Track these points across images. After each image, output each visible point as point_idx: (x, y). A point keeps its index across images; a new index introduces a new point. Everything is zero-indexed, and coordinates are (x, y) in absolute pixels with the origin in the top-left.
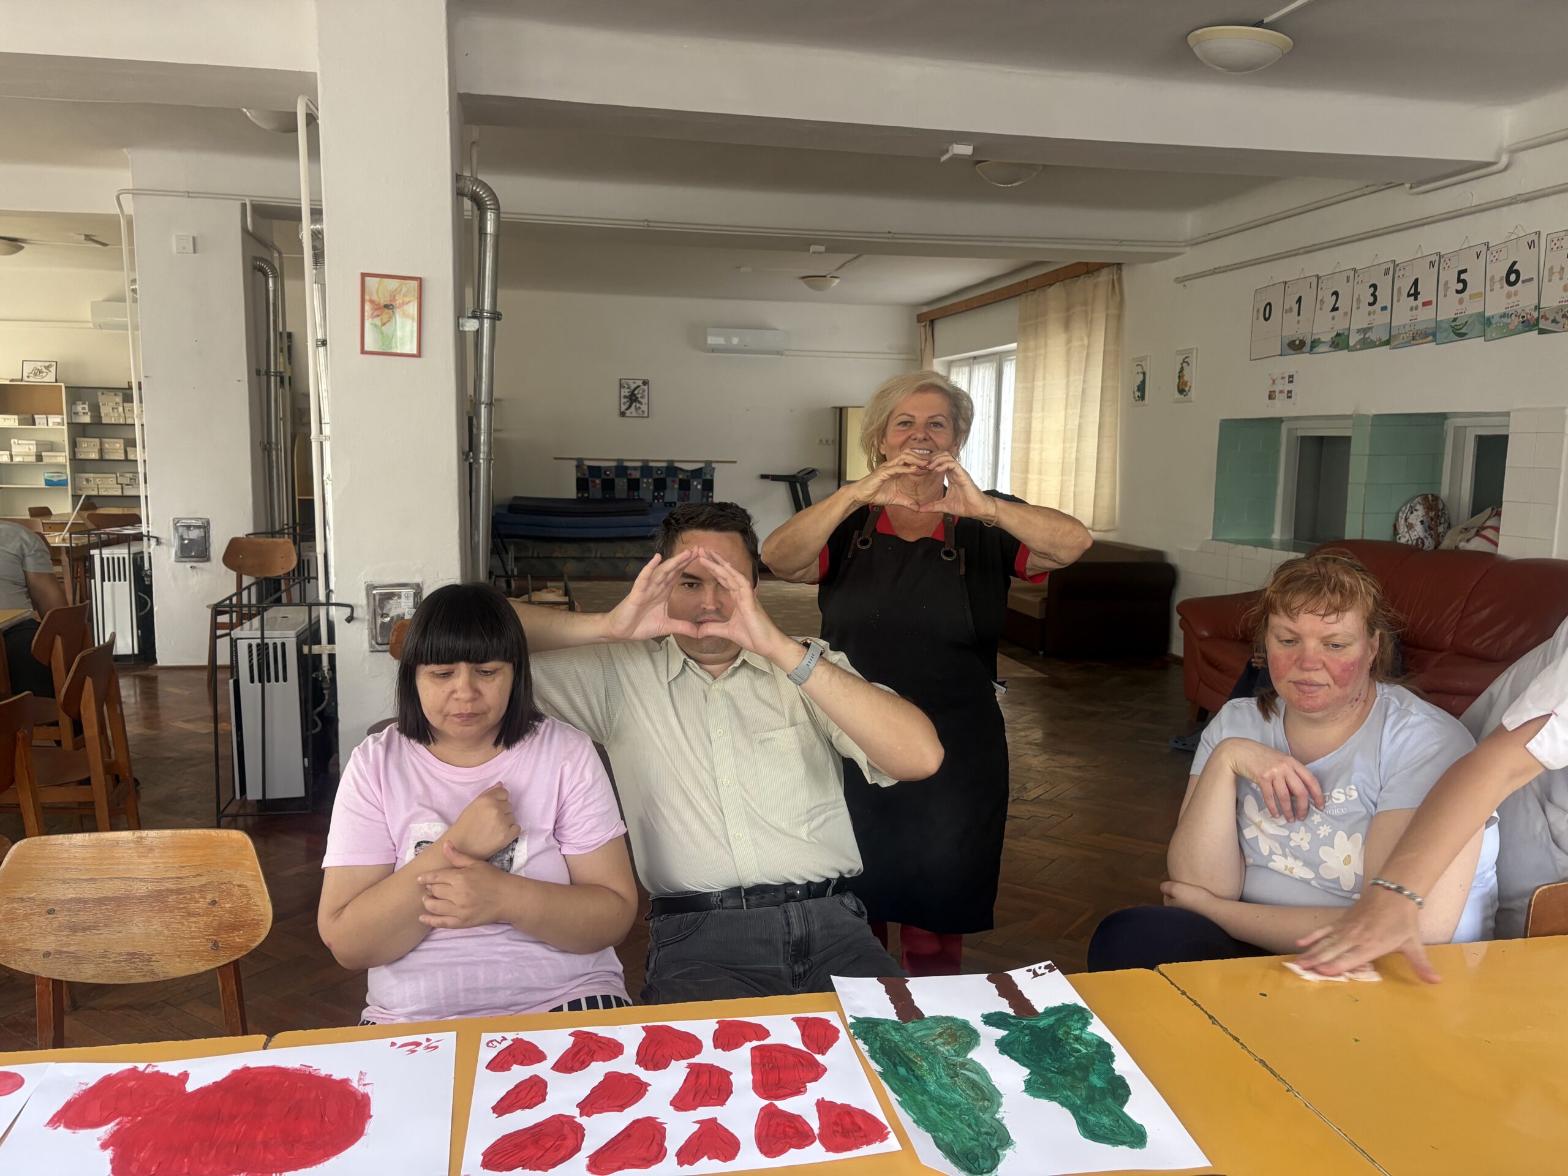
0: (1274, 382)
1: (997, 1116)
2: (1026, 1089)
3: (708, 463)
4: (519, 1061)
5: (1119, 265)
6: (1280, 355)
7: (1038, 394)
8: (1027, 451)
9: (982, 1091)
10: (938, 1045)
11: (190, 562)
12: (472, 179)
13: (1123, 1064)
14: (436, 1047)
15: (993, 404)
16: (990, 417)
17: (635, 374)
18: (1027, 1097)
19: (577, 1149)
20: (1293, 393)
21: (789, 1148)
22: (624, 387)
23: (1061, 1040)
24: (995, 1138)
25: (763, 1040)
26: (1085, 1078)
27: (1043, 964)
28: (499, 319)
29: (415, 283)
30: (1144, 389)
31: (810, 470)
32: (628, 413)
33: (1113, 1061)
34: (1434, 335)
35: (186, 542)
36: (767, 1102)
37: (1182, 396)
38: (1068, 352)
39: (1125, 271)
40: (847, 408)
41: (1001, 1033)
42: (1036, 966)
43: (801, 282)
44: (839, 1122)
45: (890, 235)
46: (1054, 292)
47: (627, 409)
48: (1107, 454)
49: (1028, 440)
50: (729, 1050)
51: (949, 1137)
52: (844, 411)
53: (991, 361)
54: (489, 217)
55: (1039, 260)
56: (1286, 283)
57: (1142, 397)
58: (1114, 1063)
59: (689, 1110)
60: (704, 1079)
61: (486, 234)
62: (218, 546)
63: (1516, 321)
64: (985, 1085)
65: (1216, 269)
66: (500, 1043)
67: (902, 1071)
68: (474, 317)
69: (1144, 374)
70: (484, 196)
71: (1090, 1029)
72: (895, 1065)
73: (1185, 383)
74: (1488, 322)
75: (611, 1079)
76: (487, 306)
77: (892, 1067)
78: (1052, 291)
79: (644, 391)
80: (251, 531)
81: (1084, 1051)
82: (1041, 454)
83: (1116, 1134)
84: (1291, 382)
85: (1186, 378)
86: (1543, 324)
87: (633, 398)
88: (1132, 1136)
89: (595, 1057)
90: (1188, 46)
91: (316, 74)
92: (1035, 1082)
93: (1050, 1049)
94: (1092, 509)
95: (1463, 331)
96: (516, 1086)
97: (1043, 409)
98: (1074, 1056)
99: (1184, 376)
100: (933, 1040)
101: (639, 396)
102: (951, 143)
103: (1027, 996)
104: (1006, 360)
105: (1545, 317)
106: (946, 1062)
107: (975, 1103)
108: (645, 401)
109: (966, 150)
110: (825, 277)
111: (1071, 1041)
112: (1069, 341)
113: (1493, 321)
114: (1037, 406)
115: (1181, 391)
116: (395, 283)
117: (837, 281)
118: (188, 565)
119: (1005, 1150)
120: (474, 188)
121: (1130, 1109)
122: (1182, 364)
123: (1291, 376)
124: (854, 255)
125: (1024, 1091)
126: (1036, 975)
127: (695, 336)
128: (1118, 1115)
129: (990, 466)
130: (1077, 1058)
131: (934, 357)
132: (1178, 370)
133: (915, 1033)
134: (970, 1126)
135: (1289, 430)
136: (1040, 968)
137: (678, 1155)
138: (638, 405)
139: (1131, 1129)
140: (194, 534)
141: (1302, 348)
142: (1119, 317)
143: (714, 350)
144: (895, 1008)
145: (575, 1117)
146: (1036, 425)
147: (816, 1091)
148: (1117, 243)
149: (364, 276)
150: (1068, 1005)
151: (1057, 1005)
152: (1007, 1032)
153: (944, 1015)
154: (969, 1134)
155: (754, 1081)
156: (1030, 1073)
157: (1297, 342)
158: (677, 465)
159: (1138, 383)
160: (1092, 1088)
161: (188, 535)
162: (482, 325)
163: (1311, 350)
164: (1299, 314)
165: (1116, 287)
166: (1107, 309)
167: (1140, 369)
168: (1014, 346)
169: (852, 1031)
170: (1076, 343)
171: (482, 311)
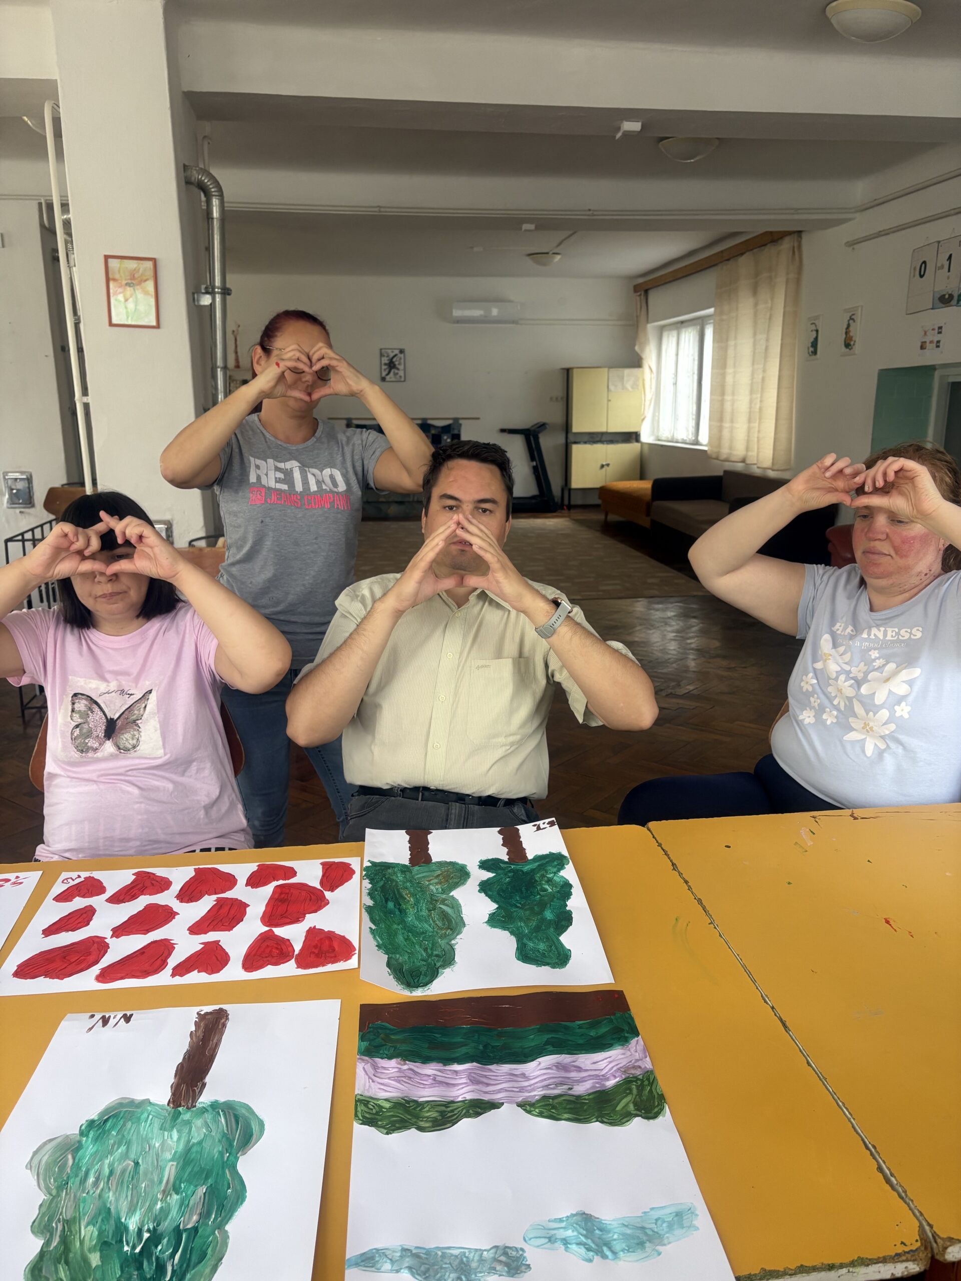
0: (925, 333)
1: (453, 942)
2: (488, 920)
3: (456, 420)
4: (82, 894)
5: (800, 233)
6: (932, 309)
7: (731, 352)
8: (722, 402)
9: (450, 921)
10: (431, 884)
11: (19, 508)
12: (197, 169)
13: (577, 903)
14: (21, 883)
15: (696, 363)
16: (694, 373)
17: (392, 344)
18: (488, 928)
19: (96, 962)
20: (941, 342)
21: (267, 965)
22: (384, 356)
23: (536, 881)
24: (442, 959)
25: (288, 879)
26: (541, 912)
27: (547, 821)
28: (229, 294)
29: (150, 264)
30: (816, 344)
31: (542, 423)
32: (388, 378)
33: (569, 898)
35: (14, 491)
36: (267, 929)
37: (848, 350)
38: (755, 315)
39: (805, 238)
40: (572, 368)
41: (487, 875)
42: (540, 823)
43: (527, 258)
44: (319, 945)
45: (591, 212)
46: (745, 263)
47: (387, 375)
48: (785, 404)
49: (723, 393)
50: (256, 887)
51: (402, 958)
52: (570, 371)
53: (694, 325)
54: (214, 203)
55: (736, 230)
56: (939, 242)
57: (815, 353)
58: (569, 901)
59: (200, 934)
60: (225, 910)
61: (213, 219)
62: (40, 496)
64: (454, 917)
65: (880, 232)
66: (73, 880)
67: (391, 905)
68: (207, 293)
69: (817, 331)
70: (209, 183)
71: (562, 873)
72: (387, 900)
73: (851, 338)
75: (151, 909)
76: (218, 282)
77: (384, 902)
78: (742, 260)
79: (401, 359)
80: (65, 481)
81: (550, 890)
82: (733, 405)
83: (546, 957)
84: (940, 333)
85: (851, 334)
87: (391, 365)
88: (557, 959)
89: (144, 892)
90: (826, 17)
91: (56, 80)
92: (498, 915)
93: (523, 889)
94: (771, 452)
96: (69, 914)
97: (735, 366)
98: (540, 895)
99: (850, 331)
100: (429, 881)
101: (397, 363)
102: (622, 120)
103: (524, 846)
104: (707, 324)
106: (431, 898)
107: (439, 931)
108: (401, 367)
109: (634, 126)
110: (547, 253)
111: (544, 882)
112: (756, 305)
114: (730, 362)
115: (847, 345)
116: (133, 264)
117: (558, 257)
118: (18, 511)
119: (445, 969)
120: (200, 177)
121: (566, 939)
122: (849, 321)
123: (940, 328)
124: (569, 233)
125: (486, 922)
126: (539, 828)
127: (442, 309)
128: (554, 942)
129: (694, 417)
130: (542, 896)
131: (648, 322)
132: (845, 326)
133: (417, 874)
134: (425, 950)
135: (941, 377)
136: (544, 823)
137: (174, 969)
138: (396, 371)
139: (559, 953)
140: (21, 485)
141: (951, 301)
142: (798, 281)
143: (458, 321)
144: (410, 855)
145: (106, 938)
146: (729, 379)
147: (312, 920)
148: (792, 211)
149: (107, 258)
150: (553, 854)
151: (544, 854)
152: (494, 875)
153: (448, 861)
154: (422, 955)
155: (265, 913)
156: (497, 908)
157: (947, 296)
158: (430, 422)
159: (812, 340)
160: (543, 920)
161: (16, 486)
162: (214, 299)
163: (958, 303)
164: (949, 271)
165: (797, 252)
166: (788, 273)
167: (813, 327)
168: (711, 311)
169: (364, 873)
170: (761, 306)
171: (213, 287)
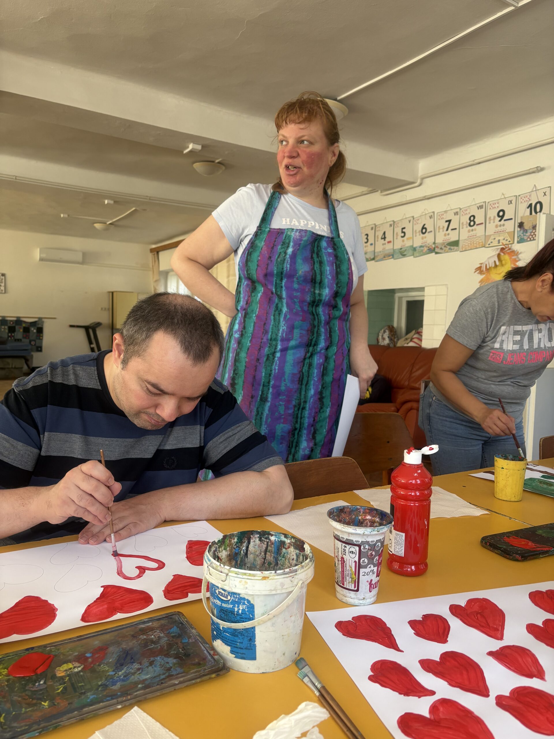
3: (40, 319)
31: (97, 323)
34: (393, 255)
40: (116, 292)
52: (114, 294)
63: (426, 249)
74: (414, 249)
79: (2, 279)
86: (437, 250)
95: (405, 253)
102: (191, 142)
105: (437, 247)
108: (3, 284)
109: (197, 147)
113: (417, 249)
131: (159, 269)
143: (43, 259)
158: (22, 319)
